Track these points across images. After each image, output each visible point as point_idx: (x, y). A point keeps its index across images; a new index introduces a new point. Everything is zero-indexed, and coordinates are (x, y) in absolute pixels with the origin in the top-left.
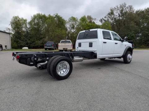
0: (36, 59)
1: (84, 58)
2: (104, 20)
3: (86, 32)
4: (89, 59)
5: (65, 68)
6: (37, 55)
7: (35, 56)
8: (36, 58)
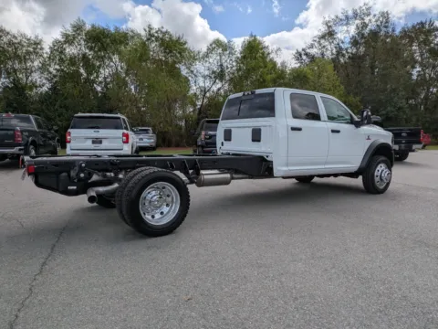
0: (82, 175)
1: (235, 176)
2: (306, 54)
3: (244, 98)
4: (252, 177)
5: (167, 205)
6: (88, 162)
7: (80, 166)
8: (83, 172)
